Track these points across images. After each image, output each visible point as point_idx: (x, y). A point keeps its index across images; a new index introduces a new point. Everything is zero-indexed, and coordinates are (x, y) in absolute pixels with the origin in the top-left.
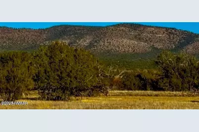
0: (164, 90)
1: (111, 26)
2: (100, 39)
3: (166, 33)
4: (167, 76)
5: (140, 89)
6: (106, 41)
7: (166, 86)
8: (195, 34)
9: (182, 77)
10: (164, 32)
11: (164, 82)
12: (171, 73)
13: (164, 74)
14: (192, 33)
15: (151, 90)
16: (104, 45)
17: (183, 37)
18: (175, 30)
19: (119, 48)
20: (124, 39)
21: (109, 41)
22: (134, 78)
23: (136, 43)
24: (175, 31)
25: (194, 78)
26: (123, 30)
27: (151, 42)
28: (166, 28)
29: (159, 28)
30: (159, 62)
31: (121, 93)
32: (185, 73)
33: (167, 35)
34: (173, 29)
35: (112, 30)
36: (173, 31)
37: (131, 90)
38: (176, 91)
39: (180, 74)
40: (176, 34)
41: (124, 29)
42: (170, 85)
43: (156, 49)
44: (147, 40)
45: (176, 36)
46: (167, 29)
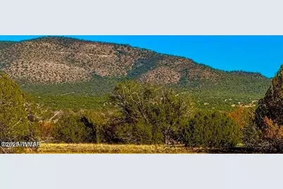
0: (124, 142)
1: (29, 41)
2: (11, 62)
3: (114, 52)
4: (129, 121)
5: (86, 140)
6: (20, 65)
7: (128, 136)
8: (160, 54)
9: (153, 122)
10: (111, 52)
11: (125, 129)
12: (135, 115)
13: (124, 117)
14: (154, 53)
15: (102, 142)
16: (17, 70)
17: (139, 59)
18: (129, 47)
19: (40, 76)
20: (49, 61)
21: (24, 64)
22: (76, 123)
23: (68, 68)
24: (129, 49)
25: (171, 123)
26: (47, 47)
27: (90, 66)
28: (115, 44)
29: (104, 44)
30: (117, 97)
31: (58, 147)
32: (157, 114)
33: (116, 56)
34: (125, 46)
35: (30, 46)
36: (126, 49)
37: (72, 142)
38: (144, 143)
39: (150, 117)
40: (130, 54)
41: (49, 45)
42: (133, 135)
43: (99, 77)
44: (84, 64)
45: (129, 57)
46: (116, 46)
